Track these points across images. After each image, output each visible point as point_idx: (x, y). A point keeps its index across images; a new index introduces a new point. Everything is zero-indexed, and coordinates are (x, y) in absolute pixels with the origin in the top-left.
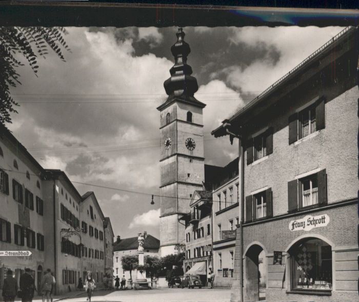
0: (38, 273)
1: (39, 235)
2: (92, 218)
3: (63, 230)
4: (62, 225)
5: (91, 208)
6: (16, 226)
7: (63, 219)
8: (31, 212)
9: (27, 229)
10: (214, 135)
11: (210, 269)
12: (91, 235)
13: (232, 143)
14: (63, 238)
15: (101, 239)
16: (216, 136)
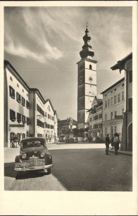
0: (27, 135)
1: (27, 118)
2: (49, 111)
3: (38, 115)
4: (37, 113)
5: (49, 106)
6: (17, 113)
7: (38, 111)
8: (24, 107)
9: (22, 115)
10: (112, 69)
11: (101, 134)
12: (49, 118)
13: (120, 73)
14: (37, 119)
15: (53, 120)
16: (113, 70)
